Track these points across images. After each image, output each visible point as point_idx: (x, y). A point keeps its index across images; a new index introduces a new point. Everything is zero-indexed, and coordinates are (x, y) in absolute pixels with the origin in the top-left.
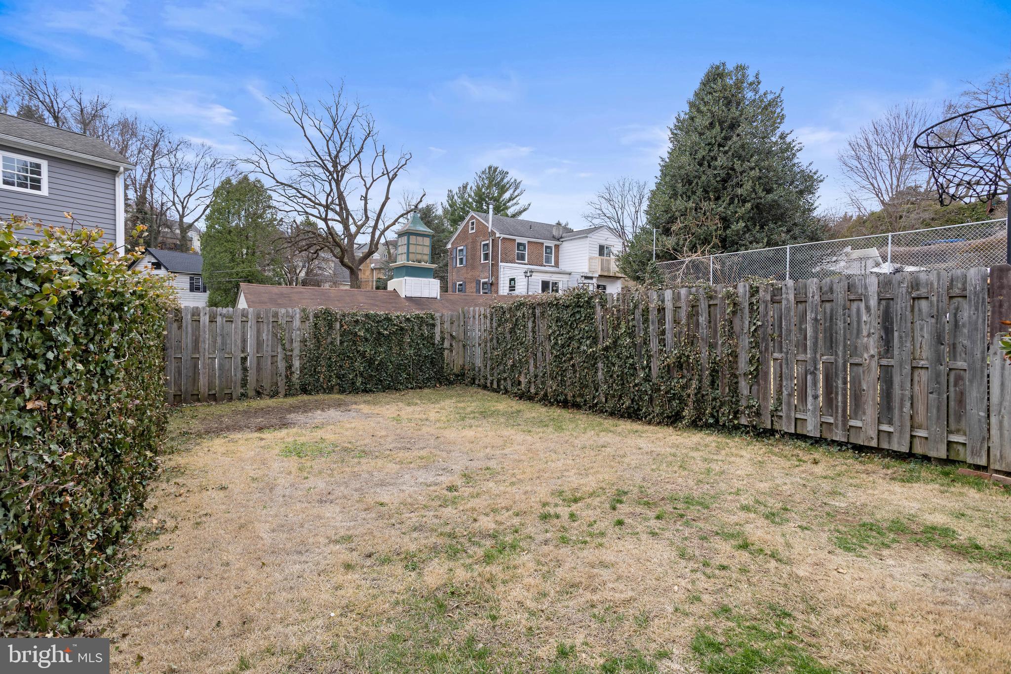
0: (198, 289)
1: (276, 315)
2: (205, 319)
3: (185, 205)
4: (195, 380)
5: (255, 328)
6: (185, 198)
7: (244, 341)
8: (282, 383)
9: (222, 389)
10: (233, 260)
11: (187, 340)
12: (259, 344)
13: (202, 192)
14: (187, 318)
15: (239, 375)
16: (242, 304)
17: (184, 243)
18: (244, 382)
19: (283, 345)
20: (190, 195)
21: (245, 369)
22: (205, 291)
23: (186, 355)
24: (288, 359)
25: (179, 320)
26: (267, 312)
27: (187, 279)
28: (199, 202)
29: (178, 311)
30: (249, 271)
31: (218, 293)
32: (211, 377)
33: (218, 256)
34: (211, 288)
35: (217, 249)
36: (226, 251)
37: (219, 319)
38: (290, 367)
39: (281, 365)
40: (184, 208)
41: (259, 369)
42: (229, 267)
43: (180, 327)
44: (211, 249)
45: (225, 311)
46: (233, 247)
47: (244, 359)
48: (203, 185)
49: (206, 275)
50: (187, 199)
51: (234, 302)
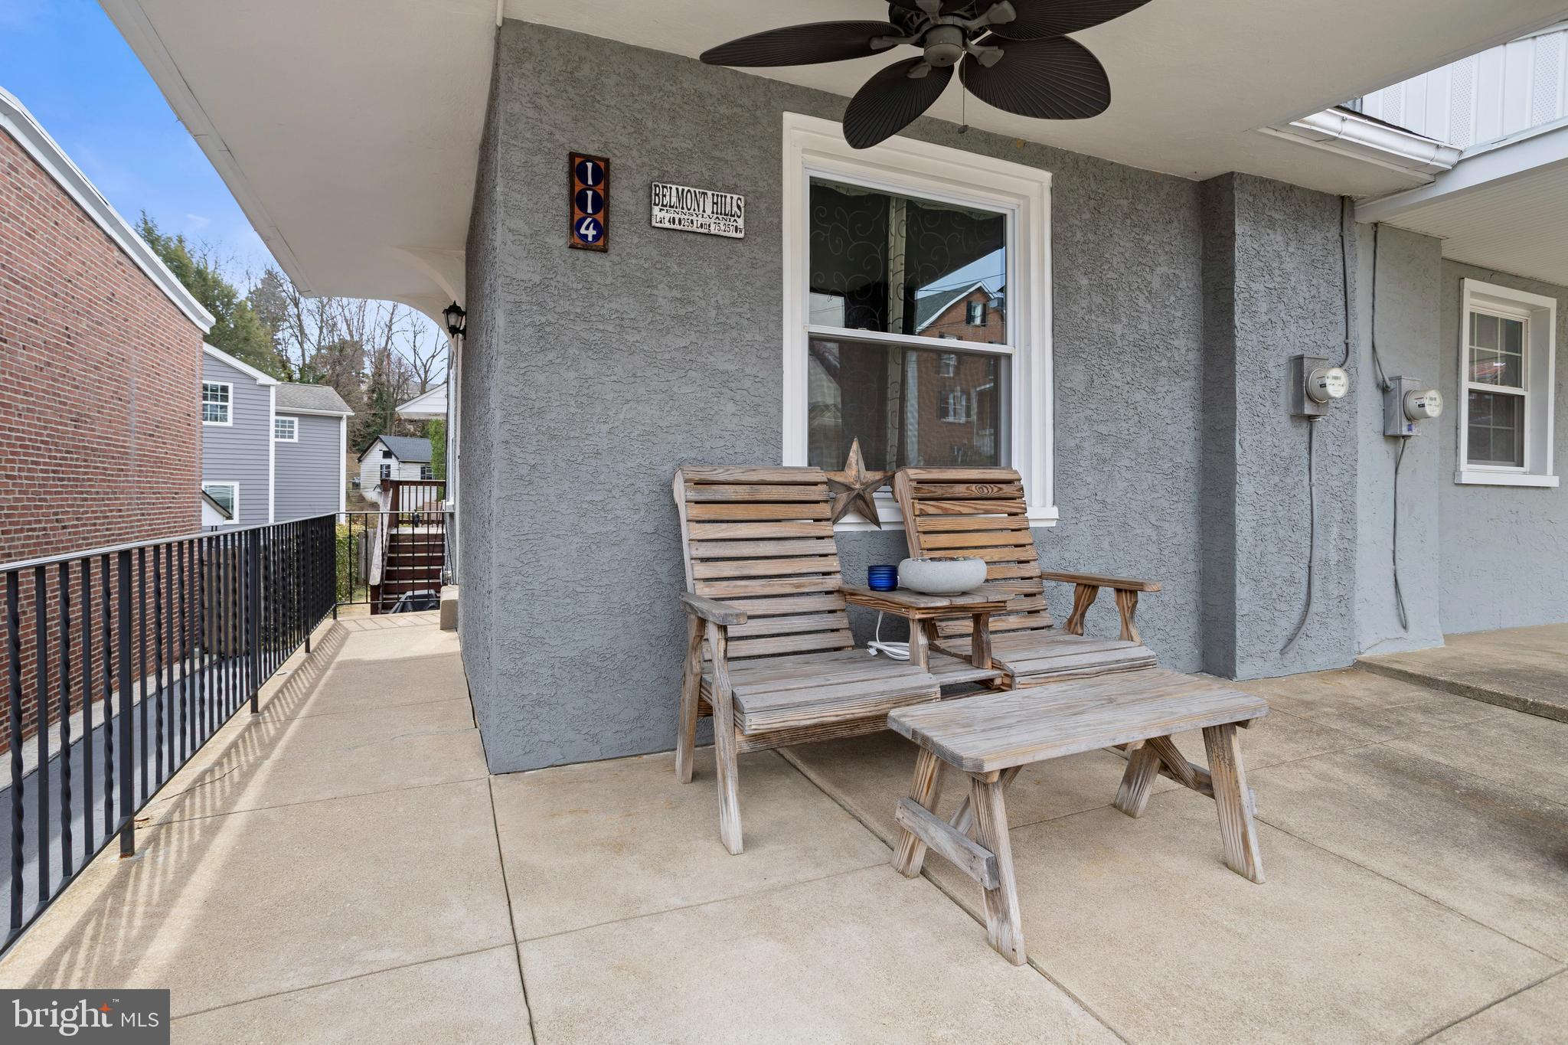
27: (417, 470)
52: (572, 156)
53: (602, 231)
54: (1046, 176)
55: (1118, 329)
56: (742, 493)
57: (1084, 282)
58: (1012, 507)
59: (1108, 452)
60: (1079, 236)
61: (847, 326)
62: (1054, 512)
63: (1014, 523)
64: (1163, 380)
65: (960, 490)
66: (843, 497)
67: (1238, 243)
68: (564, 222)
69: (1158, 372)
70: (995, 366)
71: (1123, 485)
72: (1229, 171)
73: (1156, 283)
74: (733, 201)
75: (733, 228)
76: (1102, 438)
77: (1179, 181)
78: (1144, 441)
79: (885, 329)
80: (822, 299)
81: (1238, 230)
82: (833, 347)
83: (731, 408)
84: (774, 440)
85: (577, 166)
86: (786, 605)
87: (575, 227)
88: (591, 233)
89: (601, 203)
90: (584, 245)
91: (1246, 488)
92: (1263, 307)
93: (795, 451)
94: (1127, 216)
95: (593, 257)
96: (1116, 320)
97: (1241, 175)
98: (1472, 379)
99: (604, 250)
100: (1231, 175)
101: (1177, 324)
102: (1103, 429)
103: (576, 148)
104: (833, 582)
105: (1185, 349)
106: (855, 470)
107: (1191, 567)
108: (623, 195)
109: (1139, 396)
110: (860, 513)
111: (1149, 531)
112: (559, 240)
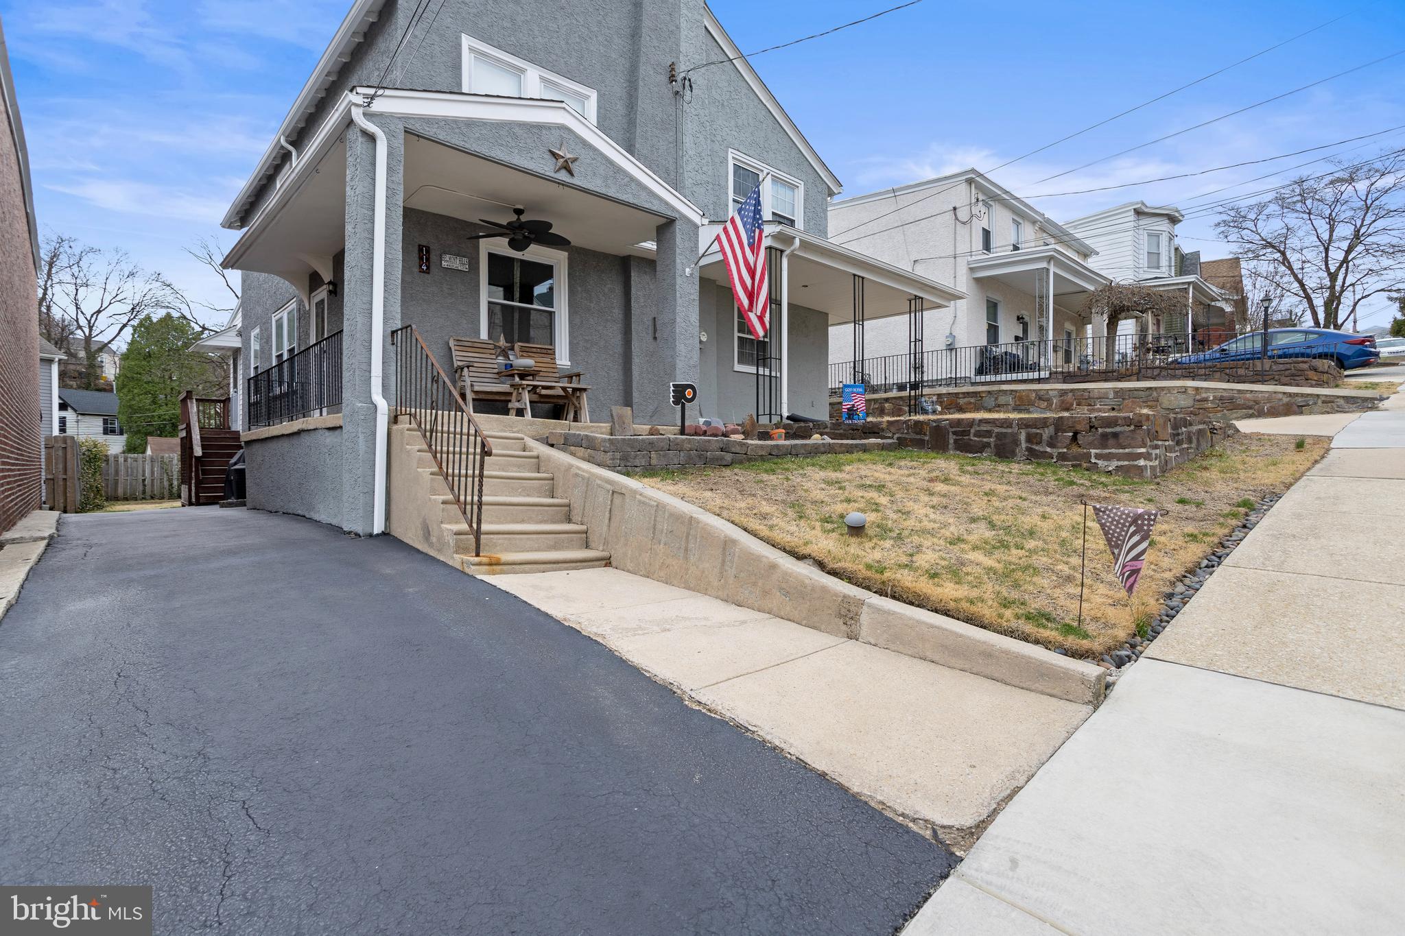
0: (113, 432)
1: (163, 457)
2: (121, 460)
3: (92, 322)
4: (116, 489)
5: (150, 464)
6: (92, 316)
7: (144, 471)
8: (166, 493)
9: (131, 495)
10: (154, 402)
11: (112, 470)
12: (152, 473)
13: (117, 308)
14: (112, 460)
15: (141, 488)
16: (149, 452)
17: (93, 371)
18: (144, 492)
19: (167, 473)
20: (99, 312)
21: (144, 485)
22: (121, 433)
23: (111, 478)
24: (170, 481)
25: (107, 461)
26: (157, 456)
27: (99, 422)
28: (112, 320)
29: (106, 456)
30: (173, 414)
31: (138, 436)
32: (125, 489)
33: (137, 399)
34: (129, 431)
35: (136, 391)
36: (146, 394)
37: (129, 460)
38: (171, 485)
39: (166, 484)
40: (91, 328)
41: (152, 485)
42: (149, 410)
43: (108, 464)
44: (129, 391)
45: (132, 455)
46: (155, 389)
47: (144, 480)
48: (118, 298)
49: (123, 418)
50: (95, 316)
51: (144, 452)
52: (419, 246)
53: (428, 268)
54: (567, 254)
55: (592, 305)
56: (469, 344)
57: (579, 289)
58: (552, 357)
59: (589, 346)
60: (577, 274)
61: (505, 299)
62: (569, 363)
63: (552, 361)
64: (609, 323)
65: (534, 350)
66: (499, 350)
67: (632, 278)
68: (417, 264)
69: (607, 320)
70: (551, 315)
71: (594, 357)
72: (629, 254)
73: (606, 290)
74: (465, 260)
75: (465, 268)
76: (587, 341)
77: (615, 256)
78: (602, 343)
79: (513, 301)
80: (494, 288)
81: (632, 274)
82: (498, 308)
83: (465, 321)
84: (478, 332)
85: (420, 248)
86: (483, 375)
87: (421, 266)
88: (425, 268)
89: (428, 259)
90: (422, 271)
91: (636, 360)
92: (642, 300)
93: (484, 335)
94: (595, 267)
95: (426, 275)
96: (591, 302)
97: (633, 256)
98: (739, 331)
99: (429, 273)
100: (630, 256)
101: (615, 305)
102: (587, 338)
103: (420, 243)
104: (496, 371)
105: (618, 313)
106: (502, 342)
107: (621, 388)
108: (433, 257)
109: (600, 328)
110: (504, 356)
111: (604, 373)
112: (416, 270)
